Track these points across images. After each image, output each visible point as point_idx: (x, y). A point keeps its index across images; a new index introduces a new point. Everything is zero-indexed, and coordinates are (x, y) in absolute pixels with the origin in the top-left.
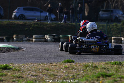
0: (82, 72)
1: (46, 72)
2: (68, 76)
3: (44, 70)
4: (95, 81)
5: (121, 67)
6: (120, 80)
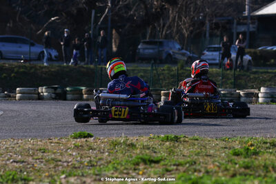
0: (107, 154)
1: (40, 155)
2: (81, 163)
3: (37, 150)
4: (131, 171)
5: (179, 145)
6: (177, 169)
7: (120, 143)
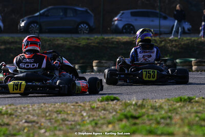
7: (131, 104)
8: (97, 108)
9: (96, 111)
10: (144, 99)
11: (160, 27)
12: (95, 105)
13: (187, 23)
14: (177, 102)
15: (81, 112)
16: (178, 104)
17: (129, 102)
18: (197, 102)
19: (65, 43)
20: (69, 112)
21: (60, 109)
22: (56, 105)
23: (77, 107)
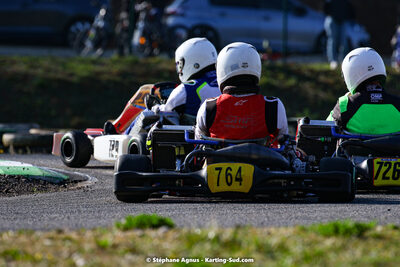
8: (115, 246)
9: (111, 254)
10: (238, 227)
11: (286, 34)
12: (108, 239)
13: (357, 28)
14: (327, 236)
15: (71, 254)
16: (329, 242)
17: (198, 231)
18: (379, 237)
19: (32, 71)
20: (38, 256)
21: (15, 247)
22: (5, 237)
23: (59, 243)
